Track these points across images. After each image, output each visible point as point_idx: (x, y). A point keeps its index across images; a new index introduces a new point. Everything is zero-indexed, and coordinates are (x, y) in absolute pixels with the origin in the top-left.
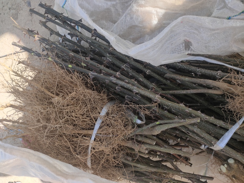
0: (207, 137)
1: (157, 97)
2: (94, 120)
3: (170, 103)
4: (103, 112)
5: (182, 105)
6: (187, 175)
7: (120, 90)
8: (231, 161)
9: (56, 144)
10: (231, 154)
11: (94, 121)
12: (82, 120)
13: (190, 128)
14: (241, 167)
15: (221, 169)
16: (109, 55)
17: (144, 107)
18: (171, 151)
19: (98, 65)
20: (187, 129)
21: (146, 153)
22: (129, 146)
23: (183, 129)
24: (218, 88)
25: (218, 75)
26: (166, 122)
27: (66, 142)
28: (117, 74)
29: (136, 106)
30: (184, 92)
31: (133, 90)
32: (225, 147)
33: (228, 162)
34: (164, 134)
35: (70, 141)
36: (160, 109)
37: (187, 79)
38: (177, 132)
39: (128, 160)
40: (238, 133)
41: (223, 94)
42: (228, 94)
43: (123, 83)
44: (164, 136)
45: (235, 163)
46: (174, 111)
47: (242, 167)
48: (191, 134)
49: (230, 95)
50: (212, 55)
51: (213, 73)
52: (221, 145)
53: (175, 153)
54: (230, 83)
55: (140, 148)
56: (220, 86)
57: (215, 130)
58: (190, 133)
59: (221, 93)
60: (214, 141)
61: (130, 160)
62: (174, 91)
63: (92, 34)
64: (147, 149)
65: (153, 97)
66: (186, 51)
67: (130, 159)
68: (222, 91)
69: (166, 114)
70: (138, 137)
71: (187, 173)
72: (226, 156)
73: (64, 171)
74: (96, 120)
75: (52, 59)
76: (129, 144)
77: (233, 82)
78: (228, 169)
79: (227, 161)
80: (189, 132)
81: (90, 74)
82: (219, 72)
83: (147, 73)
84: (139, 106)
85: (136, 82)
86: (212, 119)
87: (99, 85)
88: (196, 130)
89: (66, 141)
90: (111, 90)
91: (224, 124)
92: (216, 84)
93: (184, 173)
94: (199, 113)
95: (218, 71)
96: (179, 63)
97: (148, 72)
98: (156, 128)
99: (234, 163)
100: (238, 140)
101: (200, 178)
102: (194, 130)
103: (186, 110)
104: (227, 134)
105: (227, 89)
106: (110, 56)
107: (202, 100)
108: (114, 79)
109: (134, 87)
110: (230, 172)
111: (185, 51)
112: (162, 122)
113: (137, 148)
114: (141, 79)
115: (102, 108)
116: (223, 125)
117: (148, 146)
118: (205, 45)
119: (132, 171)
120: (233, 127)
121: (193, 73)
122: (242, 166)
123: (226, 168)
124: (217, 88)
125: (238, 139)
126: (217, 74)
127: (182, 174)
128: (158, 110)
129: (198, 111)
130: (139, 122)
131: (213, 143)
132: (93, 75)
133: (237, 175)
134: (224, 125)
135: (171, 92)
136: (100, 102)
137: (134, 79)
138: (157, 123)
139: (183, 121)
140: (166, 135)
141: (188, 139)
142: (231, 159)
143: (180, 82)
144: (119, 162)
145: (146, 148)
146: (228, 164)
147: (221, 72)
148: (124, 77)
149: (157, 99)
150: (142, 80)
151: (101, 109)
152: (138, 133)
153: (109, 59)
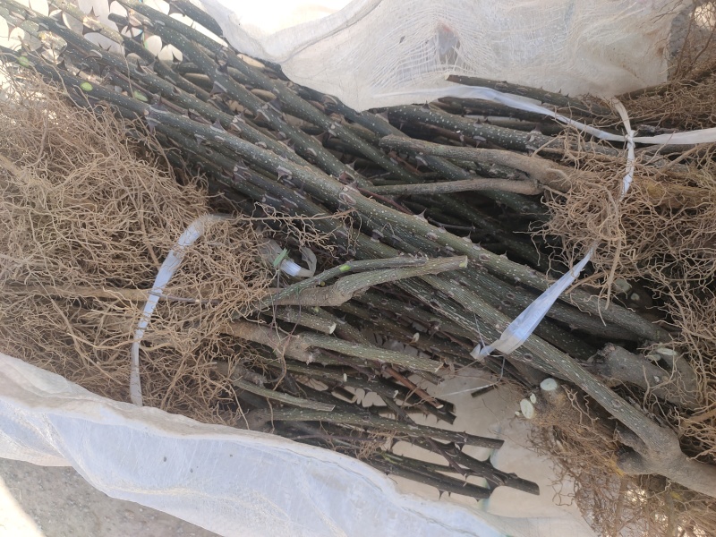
0: (485, 310)
1: (346, 189)
2: (154, 257)
3: (384, 210)
4: (188, 238)
5: (420, 220)
6: (427, 433)
7: (246, 175)
8: (549, 386)
9: (27, 323)
10: (545, 356)
11: (156, 262)
12: (114, 251)
13: (438, 284)
14: (572, 397)
15: (520, 412)
16: (220, 74)
17: (306, 221)
18: (381, 354)
19: (176, 91)
20: (433, 293)
21: (308, 363)
22: (257, 338)
23: (422, 294)
24: (527, 174)
25: (531, 140)
26: (368, 263)
27: (60, 320)
28: (235, 120)
29: (286, 218)
30: (432, 187)
31: (277, 165)
32: (530, 337)
33: (540, 389)
34: (374, 318)
35: (74, 321)
36: (357, 233)
37: (442, 148)
38: (408, 309)
39: (253, 383)
40: (572, 302)
41: (538, 192)
42: (551, 190)
43: (247, 146)
44: (372, 323)
45: (560, 390)
46: (397, 238)
47: (574, 396)
48: (441, 309)
49: (556, 192)
50: (518, 86)
51: (519, 136)
52: (518, 333)
53: (391, 359)
54: (557, 157)
55: (289, 346)
56: (531, 167)
57: (510, 295)
58: (440, 305)
59: (533, 189)
60: (500, 320)
61: (261, 382)
62: (404, 187)
63: (171, 5)
64: (311, 350)
65: (334, 189)
66: (444, 66)
67: (261, 379)
68: (536, 182)
69: (373, 247)
70: (287, 312)
71: (430, 428)
72: (538, 370)
73: (33, 387)
74: (162, 260)
75: (29, 60)
76: (258, 335)
77: (566, 158)
78: (539, 408)
79: (539, 386)
80: (437, 303)
81: (147, 113)
82: (534, 134)
83: (330, 131)
84: (294, 218)
85: (290, 150)
86: (501, 261)
87: (184, 164)
88: (454, 291)
89: (61, 318)
90: (223, 179)
91: (535, 274)
92: (519, 161)
93: (420, 426)
94: (466, 242)
95: (532, 132)
96: (426, 106)
97: (333, 127)
98: (339, 282)
99: (557, 389)
100: (572, 327)
101: (465, 441)
102: (449, 292)
103: (431, 234)
104: (537, 302)
105: (549, 173)
106: (224, 76)
107: (486, 221)
108: (221, 131)
109: (280, 157)
110: (544, 415)
111: (440, 66)
112: (357, 264)
113: (280, 344)
114: (312, 150)
115: (185, 226)
116: (531, 279)
117: (313, 341)
118: (493, 42)
119: (269, 423)
120: (558, 282)
121: (459, 132)
122: (573, 393)
123: (535, 406)
124: (524, 176)
125: (574, 322)
126: (529, 138)
127: (414, 431)
128: (353, 234)
129: (464, 238)
130: (294, 269)
131: (497, 326)
132: (155, 115)
133: (565, 426)
134: (533, 276)
135: (396, 188)
136: (179, 207)
137: (287, 141)
138: (343, 268)
139: (417, 262)
140: (380, 320)
141: (437, 328)
142: (550, 379)
143: (424, 162)
144: (227, 387)
145: (308, 346)
146: (541, 395)
147: (540, 133)
148: (255, 132)
149: (346, 197)
150: (315, 153)
151: (181, 229)
152: (287, 298)
153: (221, 86)
